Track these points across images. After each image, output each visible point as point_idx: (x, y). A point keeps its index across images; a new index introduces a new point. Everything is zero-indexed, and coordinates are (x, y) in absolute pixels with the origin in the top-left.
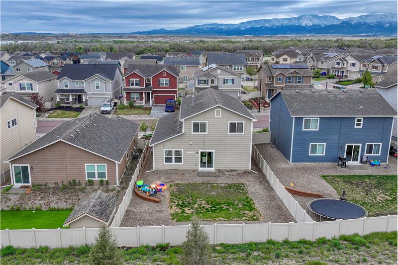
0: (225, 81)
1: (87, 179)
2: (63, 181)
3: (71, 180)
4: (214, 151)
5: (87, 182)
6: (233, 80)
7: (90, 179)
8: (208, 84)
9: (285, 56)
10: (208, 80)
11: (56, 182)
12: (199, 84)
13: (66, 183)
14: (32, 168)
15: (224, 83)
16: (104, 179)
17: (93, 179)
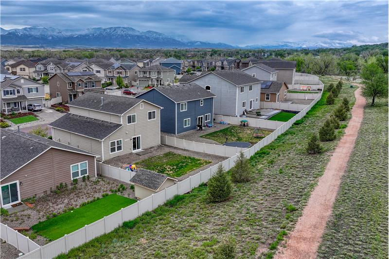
0: (30, 90)
1: (72, 179)
2: (51, 188)
3: (59, 185)
4: (140, 136)
5: (72, 182)
6: (37, 88)
7: (75, 178)
8: (14, 94)
9: (22, 66)
10: (14, 90)
11: (45, 191)
12: (5, 95)
13: (54, 188)
14: (21, 183)
15: (29, 92)
16: (86, 175)
17: (77, 178)
